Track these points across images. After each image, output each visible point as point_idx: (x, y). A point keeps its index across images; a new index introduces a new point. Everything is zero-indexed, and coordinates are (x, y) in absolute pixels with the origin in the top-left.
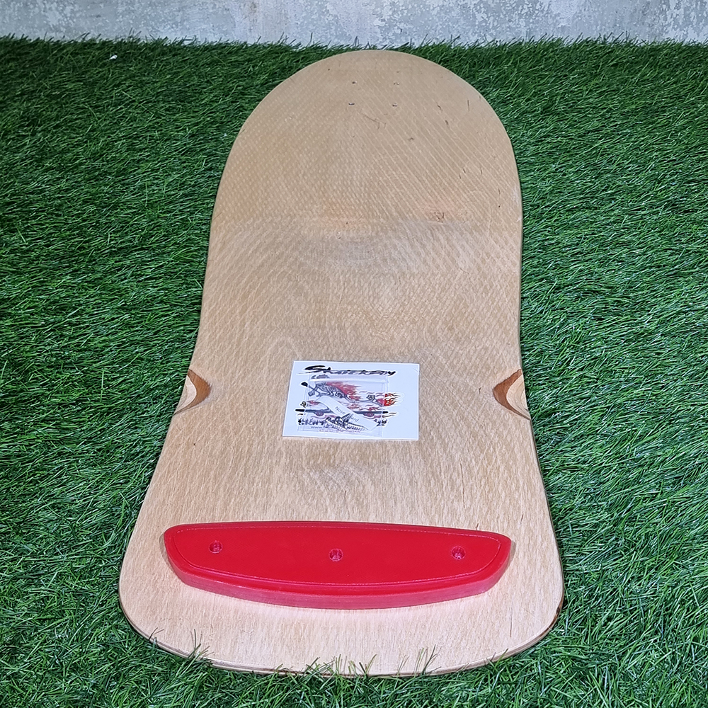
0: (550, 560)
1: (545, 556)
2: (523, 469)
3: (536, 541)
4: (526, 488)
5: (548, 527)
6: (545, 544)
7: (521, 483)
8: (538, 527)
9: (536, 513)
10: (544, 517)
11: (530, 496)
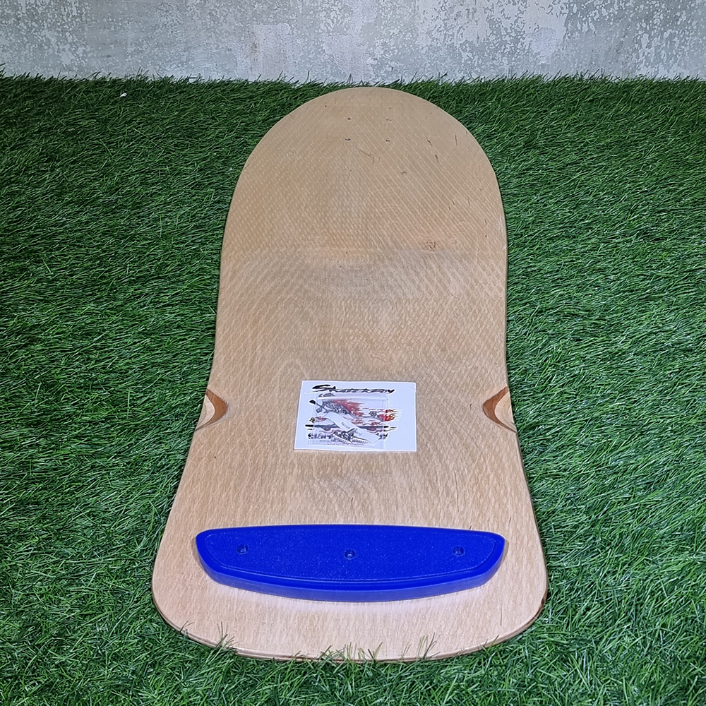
0: (535, 557)
1: (530, 554)
2: (511, 477)
3: (523, 540)
4: (513, 494)
5: (533, 528)
6: (531, 543)
7: (509, 489)
8: (524, 529)
9: (522, 516)
10: (529, 519)
11: (516, 501)
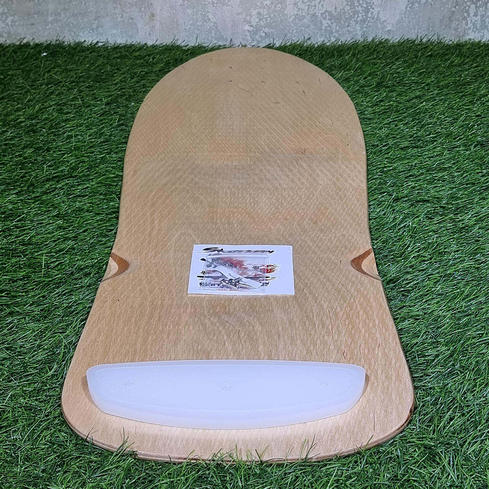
0: (402, 375)
1: (398, 372)
2: (378, 313)
3: (391, 362)
4: (381, 326)
5: (400, 352)
6: (398, 364)
7: (377, 322)
8: (392, 352)
9: (389, 343)
10: (396, 345)
11: (384, 331)
